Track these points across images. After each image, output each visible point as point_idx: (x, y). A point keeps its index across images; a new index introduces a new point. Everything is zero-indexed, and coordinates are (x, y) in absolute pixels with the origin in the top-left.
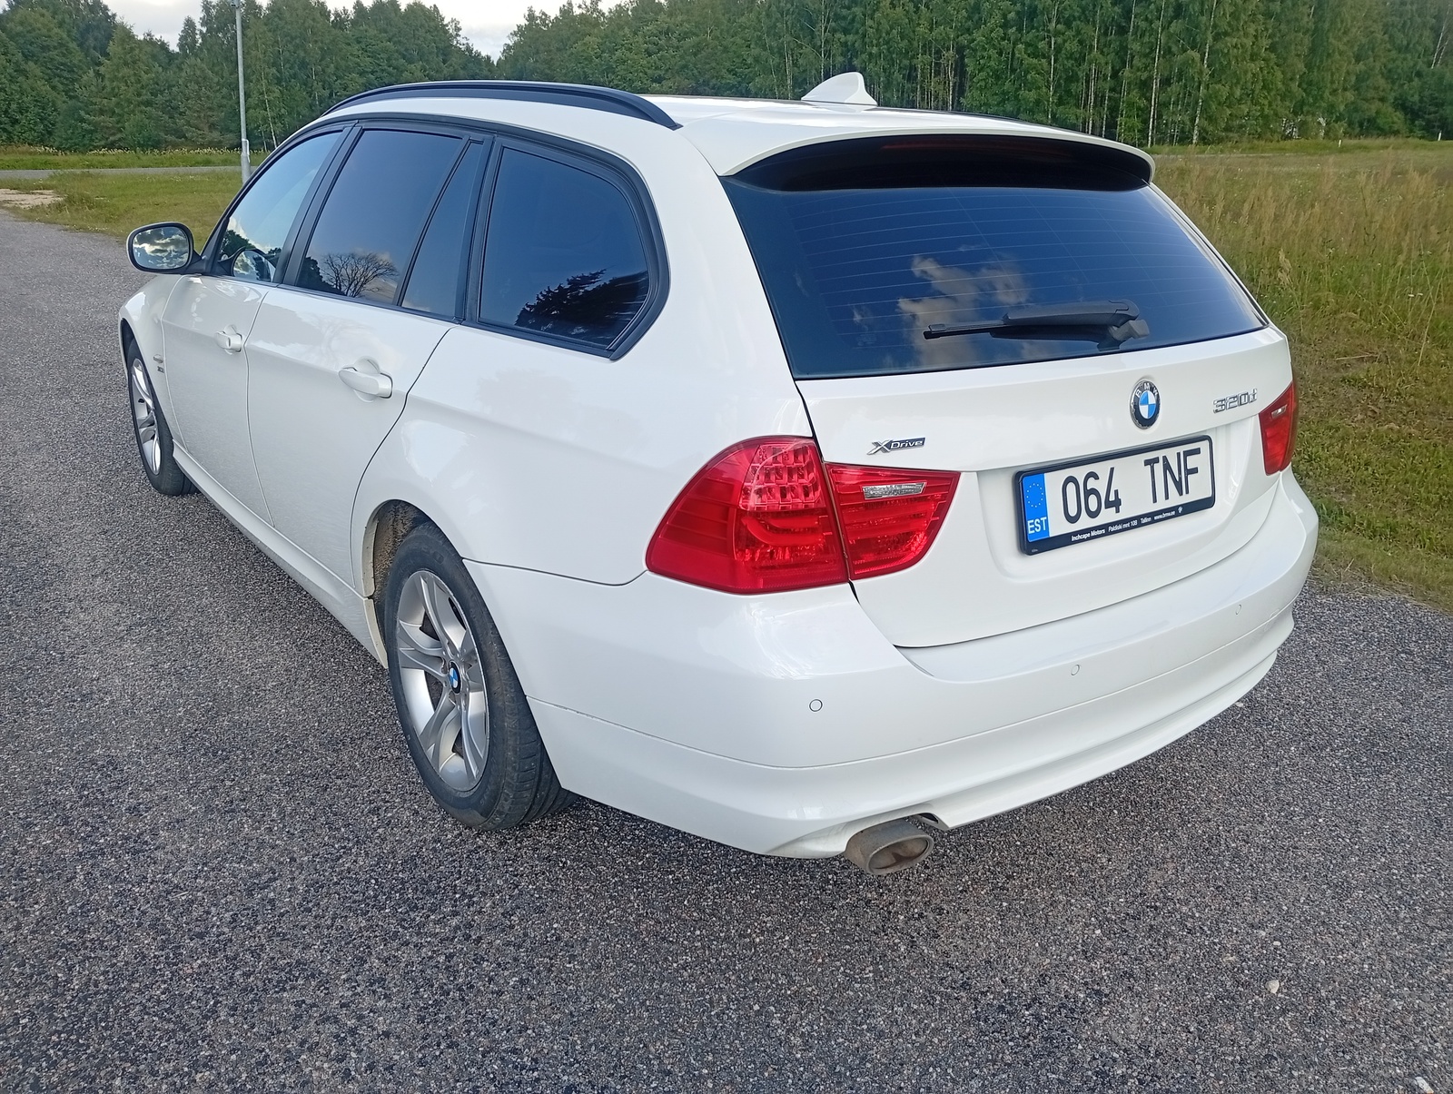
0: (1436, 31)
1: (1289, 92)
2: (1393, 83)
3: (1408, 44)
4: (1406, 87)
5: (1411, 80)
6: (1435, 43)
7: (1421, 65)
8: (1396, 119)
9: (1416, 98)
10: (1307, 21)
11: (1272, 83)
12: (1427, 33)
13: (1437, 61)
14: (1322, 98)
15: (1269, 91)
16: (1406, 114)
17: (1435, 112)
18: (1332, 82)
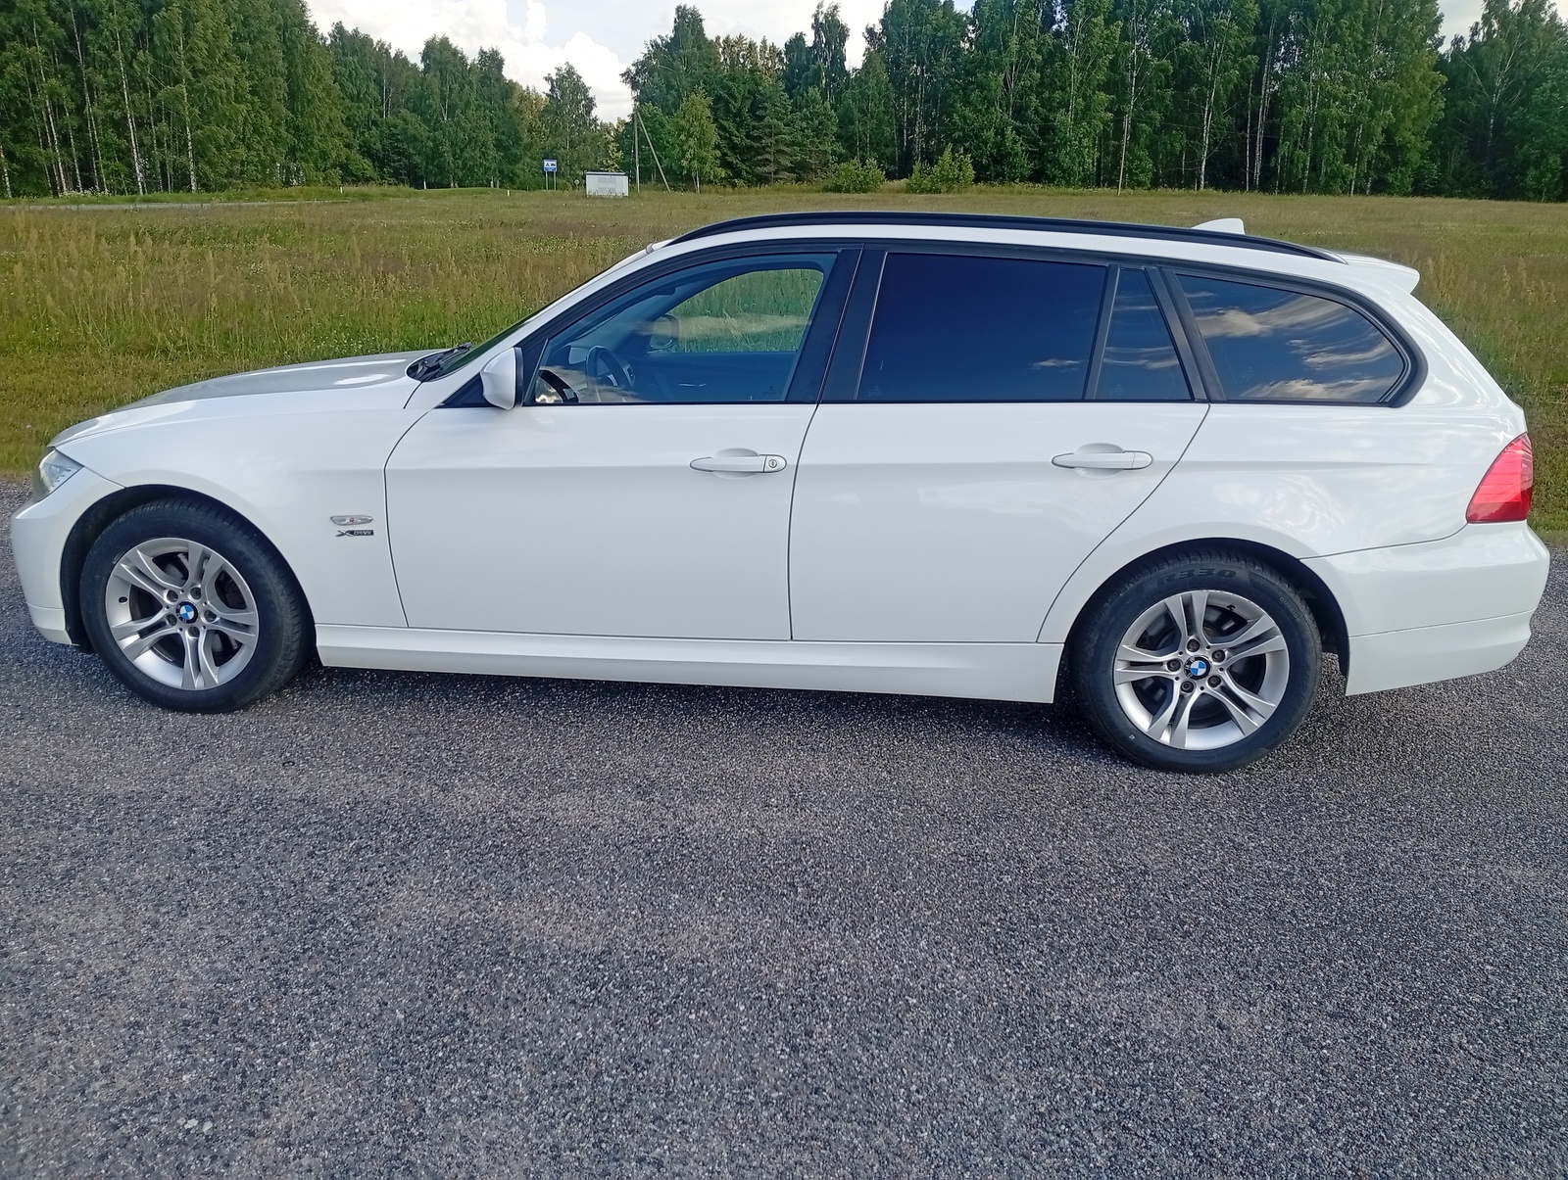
0: (379, 83)
1: (280, 137)
2: (355, 131)
3: (359, 94)
4: (366, 135)
5: (370, 129)
6: (381, 94)
7: (374, 116)
8: (366, 166)
9: (379, 146)
10: (281, 66)
11: (262, 127)
12: (372, 85)
13: (387, 112)
14: (312, 144)
15: (261, 135)
16: (374, 162)
17: (399, 161)
18: (319, 129)
